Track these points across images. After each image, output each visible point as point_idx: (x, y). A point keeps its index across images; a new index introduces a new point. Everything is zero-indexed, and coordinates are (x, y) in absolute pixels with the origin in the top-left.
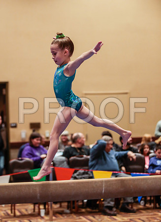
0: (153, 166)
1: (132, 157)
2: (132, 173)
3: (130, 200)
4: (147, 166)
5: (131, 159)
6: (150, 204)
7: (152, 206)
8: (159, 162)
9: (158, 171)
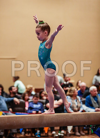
0: (31, 108)
1: (17, 102)
2: (16, 113)
4: (27, 108)
5: (16, 103)
6: (28, 134)
7: (30, 135)
8: (35, 106)
9: (34, 112)
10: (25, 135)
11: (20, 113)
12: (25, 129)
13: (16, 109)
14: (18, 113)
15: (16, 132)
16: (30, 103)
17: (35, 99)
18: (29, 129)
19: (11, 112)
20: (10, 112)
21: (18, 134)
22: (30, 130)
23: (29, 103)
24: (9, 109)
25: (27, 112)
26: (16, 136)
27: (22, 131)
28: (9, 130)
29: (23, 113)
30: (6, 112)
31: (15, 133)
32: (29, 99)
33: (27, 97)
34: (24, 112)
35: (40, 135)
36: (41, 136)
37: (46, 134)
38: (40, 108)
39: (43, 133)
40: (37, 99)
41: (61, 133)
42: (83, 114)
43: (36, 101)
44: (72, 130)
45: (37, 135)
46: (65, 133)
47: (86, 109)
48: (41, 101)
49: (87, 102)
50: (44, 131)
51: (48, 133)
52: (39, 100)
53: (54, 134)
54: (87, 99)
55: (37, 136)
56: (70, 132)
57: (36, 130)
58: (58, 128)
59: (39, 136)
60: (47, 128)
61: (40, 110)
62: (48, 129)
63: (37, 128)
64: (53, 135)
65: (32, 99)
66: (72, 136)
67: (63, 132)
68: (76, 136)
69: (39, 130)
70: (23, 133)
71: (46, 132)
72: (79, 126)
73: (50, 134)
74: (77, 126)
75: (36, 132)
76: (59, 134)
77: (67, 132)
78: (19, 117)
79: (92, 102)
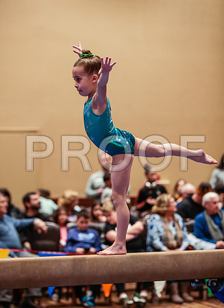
0: (72, 242)
1: (41, 228)
2: (40, 252)
3: (36, 292)
4: (63, 242)
5: (39, 231)
6: (67, 299)
7: (70, 301)
8: (81, 237)
9: (79, 250)
10: (59, 301)
11: (49, 253)
12: (60, 288)
13: (40, 243)
14: (44, 253)
15: (40, 294)
16: (72, 231)
17: (82, 222)
18: (68, 287)
19: (28, 250)
20: (25, 250)
21: (44, 298)
22: (70, 291)
23: (68, 230)
24: (23, 243)
25: (63, 251)
26: (39, 304)
27: (53, 293)
28: (25, 291)
29: (55, 253)
30: (16, 251)
31: (38, 298)
32: (67, 222)
33: (63, 217)
34: (57, 251)
35: (92, 301)
36: (96, 305)
37: (106, 298)
38: (93, 242)
39: (99, 297)
40: (87, 222)
41: (139, 297)
42: (191, 254)
43: (84, 225)
44: (164, 289)
45: (86, 302)
46: (150, 297)
47: (196, 244)
48: (96, 225)
49: (198, 227)
50: (103, 292)
51: (110, 296)
52: (91, 224)
53: (123, 299)
54: (198, 221)
55: (86, 304)
56: (159, 295)
57: (83, 289)
58: (134, 286)
59: (90, 303)
60: (110, 285)
61: (93, 245)
62: (112, 287)
63: (85, 286)
64: (122, 301)
65: (76, 222)
66: (164, 304)
67: (144, 294)
68: (173, 304)
69: (90, 290)
70: (55, 296)
71: (107, 294)
72: (179, 282)
73: (115, 299)
74: (176, 281)
75: (85, 294)
76: (136, 299)
77: (154, 295)
78: (47, 261)
79: (210, 227)
